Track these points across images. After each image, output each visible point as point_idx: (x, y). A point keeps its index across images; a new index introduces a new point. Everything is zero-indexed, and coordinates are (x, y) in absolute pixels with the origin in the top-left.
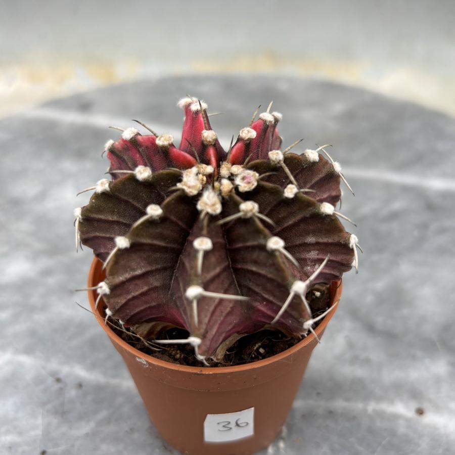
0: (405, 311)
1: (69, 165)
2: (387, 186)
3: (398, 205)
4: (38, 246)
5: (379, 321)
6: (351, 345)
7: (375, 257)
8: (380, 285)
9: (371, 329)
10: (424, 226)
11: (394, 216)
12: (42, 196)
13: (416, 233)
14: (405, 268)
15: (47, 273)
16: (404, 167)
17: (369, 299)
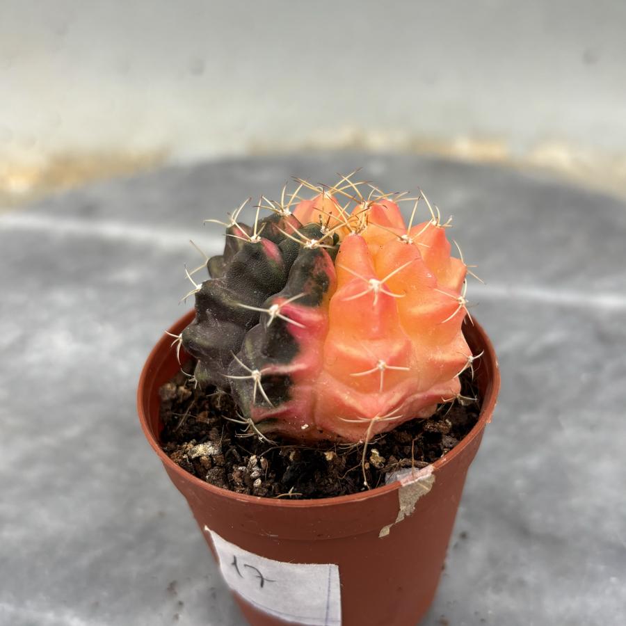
0: (575, 502)
1: (63, 297)
2: (536, 308)
3: (553, 336)
4: (13, 422)
5: (536, 518)
6: (493, 560)
7: (525, 418)
8: (533, 461)
9: (523, 531)
10: (596, 367)
11: (549, 353)
12: (21, 345)
13: (584, 377)
14: (569, 434)
16: (558, 279)
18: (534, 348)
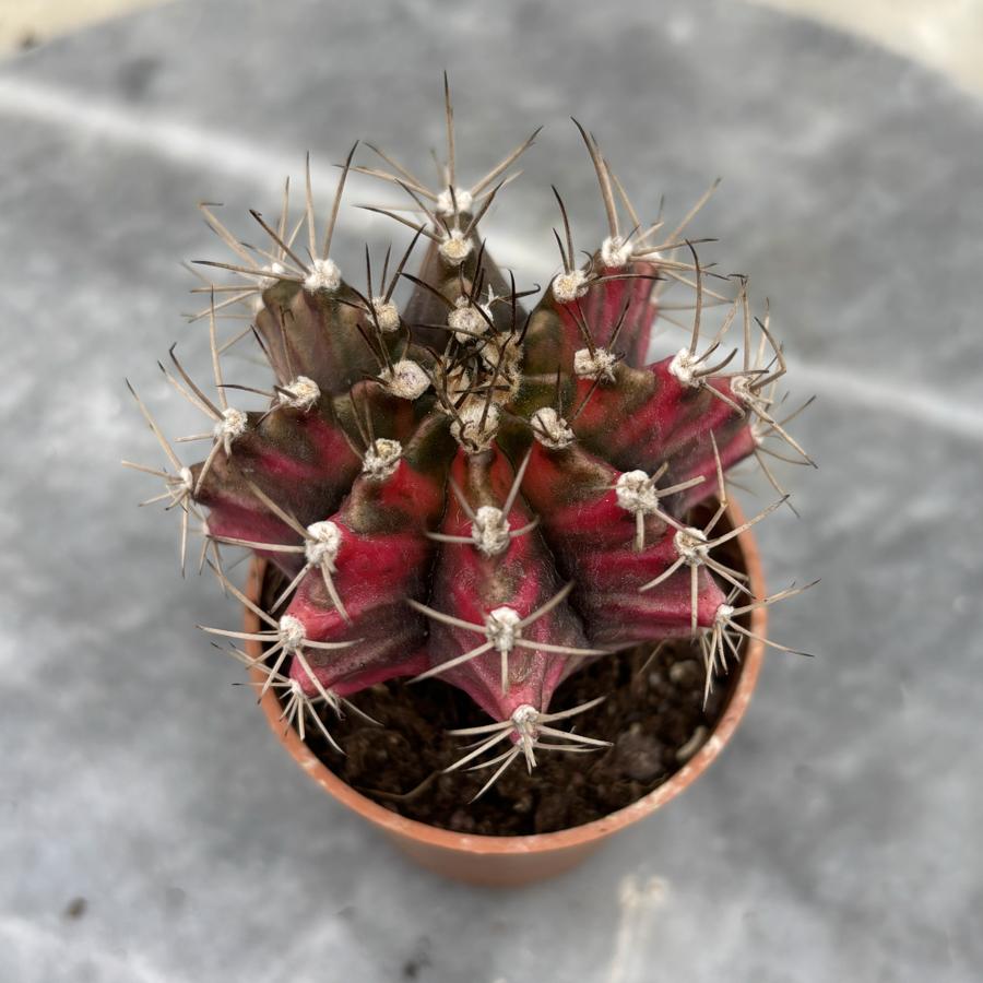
1: (99, 305)
2: (913, 433)
3: (927, 507)
4: (32, 585)
7: (849, 677)
8: (846, 763)
11: (916, 541)
13: (959, 603)
14: (915, 715)
15: (56, 673)
17: (817, 803)
18: (891, 529)
